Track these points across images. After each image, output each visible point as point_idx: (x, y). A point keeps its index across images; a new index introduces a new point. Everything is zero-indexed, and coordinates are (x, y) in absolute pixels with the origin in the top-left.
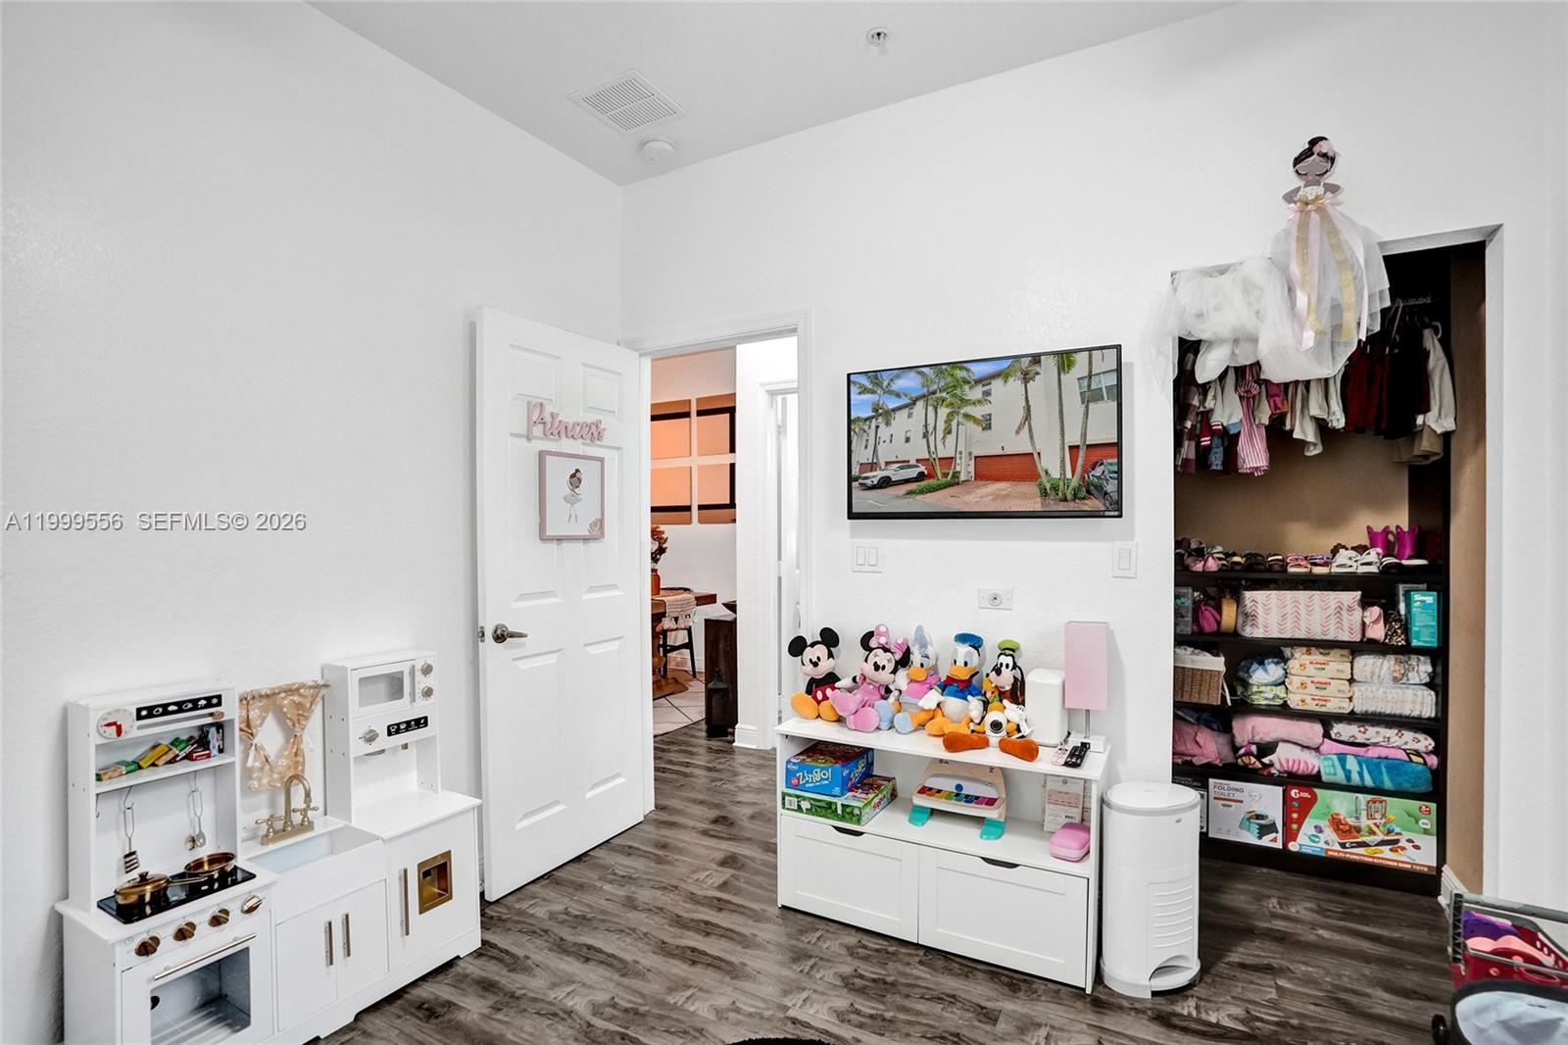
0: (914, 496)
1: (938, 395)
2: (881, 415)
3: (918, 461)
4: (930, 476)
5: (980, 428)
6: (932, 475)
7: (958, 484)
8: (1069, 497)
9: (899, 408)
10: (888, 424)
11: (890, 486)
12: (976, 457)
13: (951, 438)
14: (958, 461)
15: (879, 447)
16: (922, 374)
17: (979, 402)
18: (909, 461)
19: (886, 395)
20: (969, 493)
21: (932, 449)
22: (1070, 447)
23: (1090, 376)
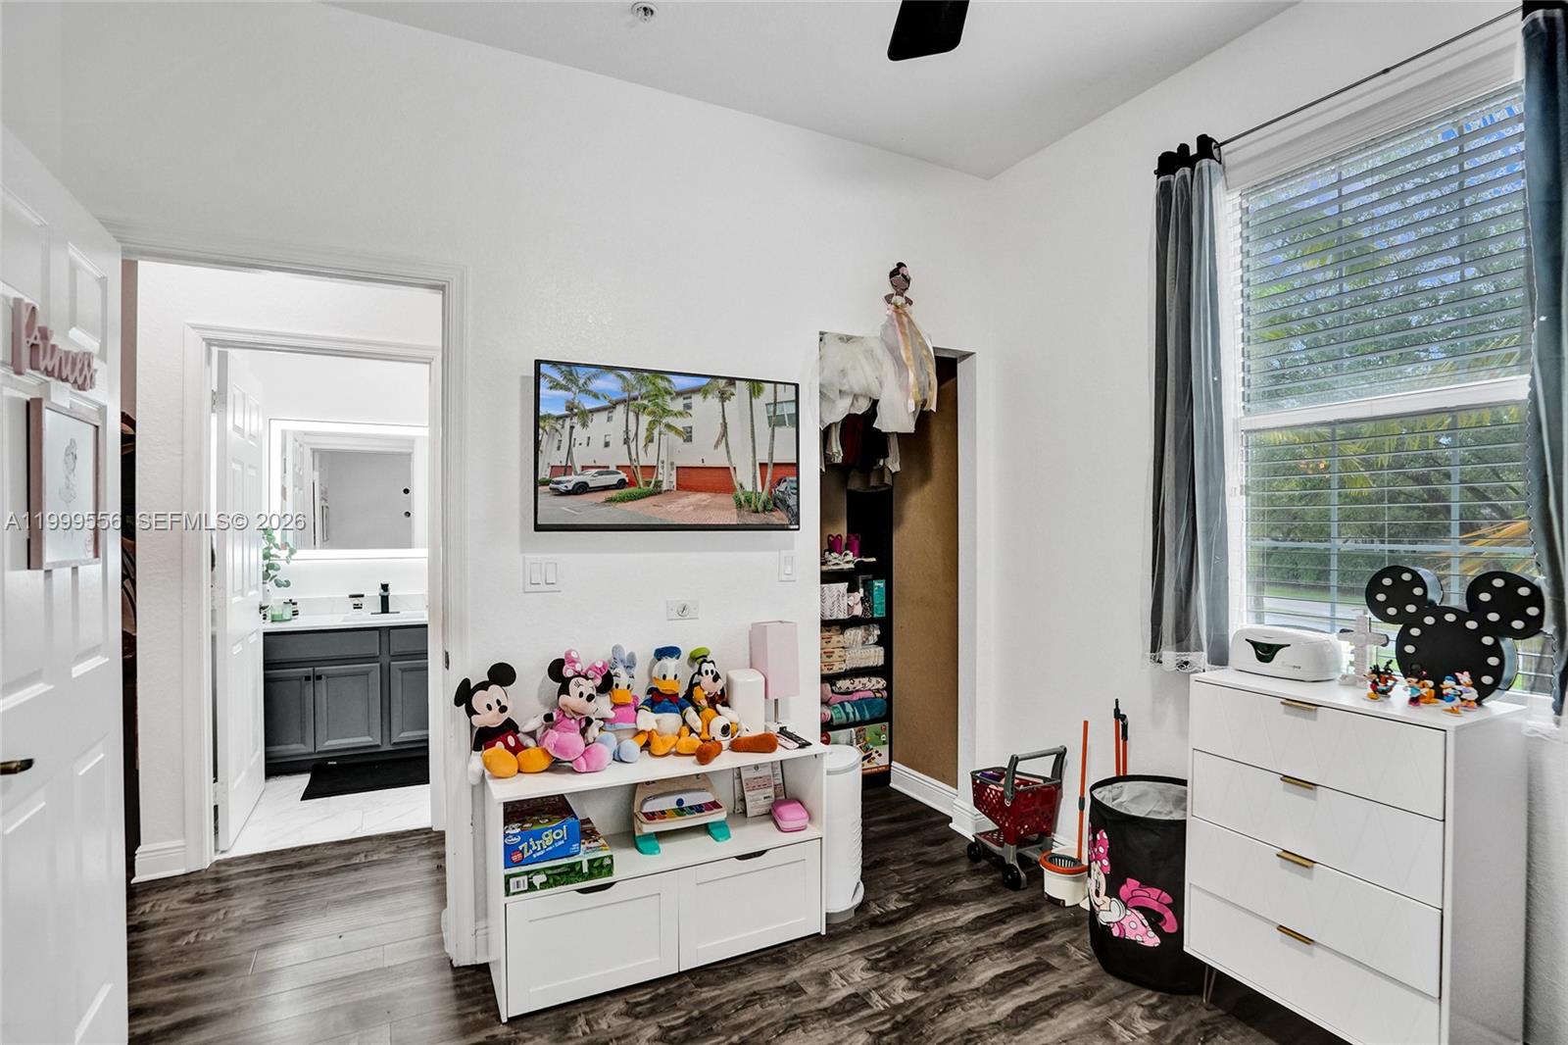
0: (613, 504)
1: (639, 401)
2: (576, 415)
3: (618, 467)
4: (632, 484)
5: (681, 440)
6: (633, 483)
7: (660, 493)
8: (760, 509)
9: (598, 410)
10: (584, 425)
11: (587, 492)
12: (677, 467)
13: (652, 447)
14: (660, 470)
15: (574, 450)
16: (621, 376)
17: (681, 414)
18: (608, 467)
19: (581, 394)
20: (671, 502)
21: (634, 456)
22: (761, 464)
23: (775, 403)
